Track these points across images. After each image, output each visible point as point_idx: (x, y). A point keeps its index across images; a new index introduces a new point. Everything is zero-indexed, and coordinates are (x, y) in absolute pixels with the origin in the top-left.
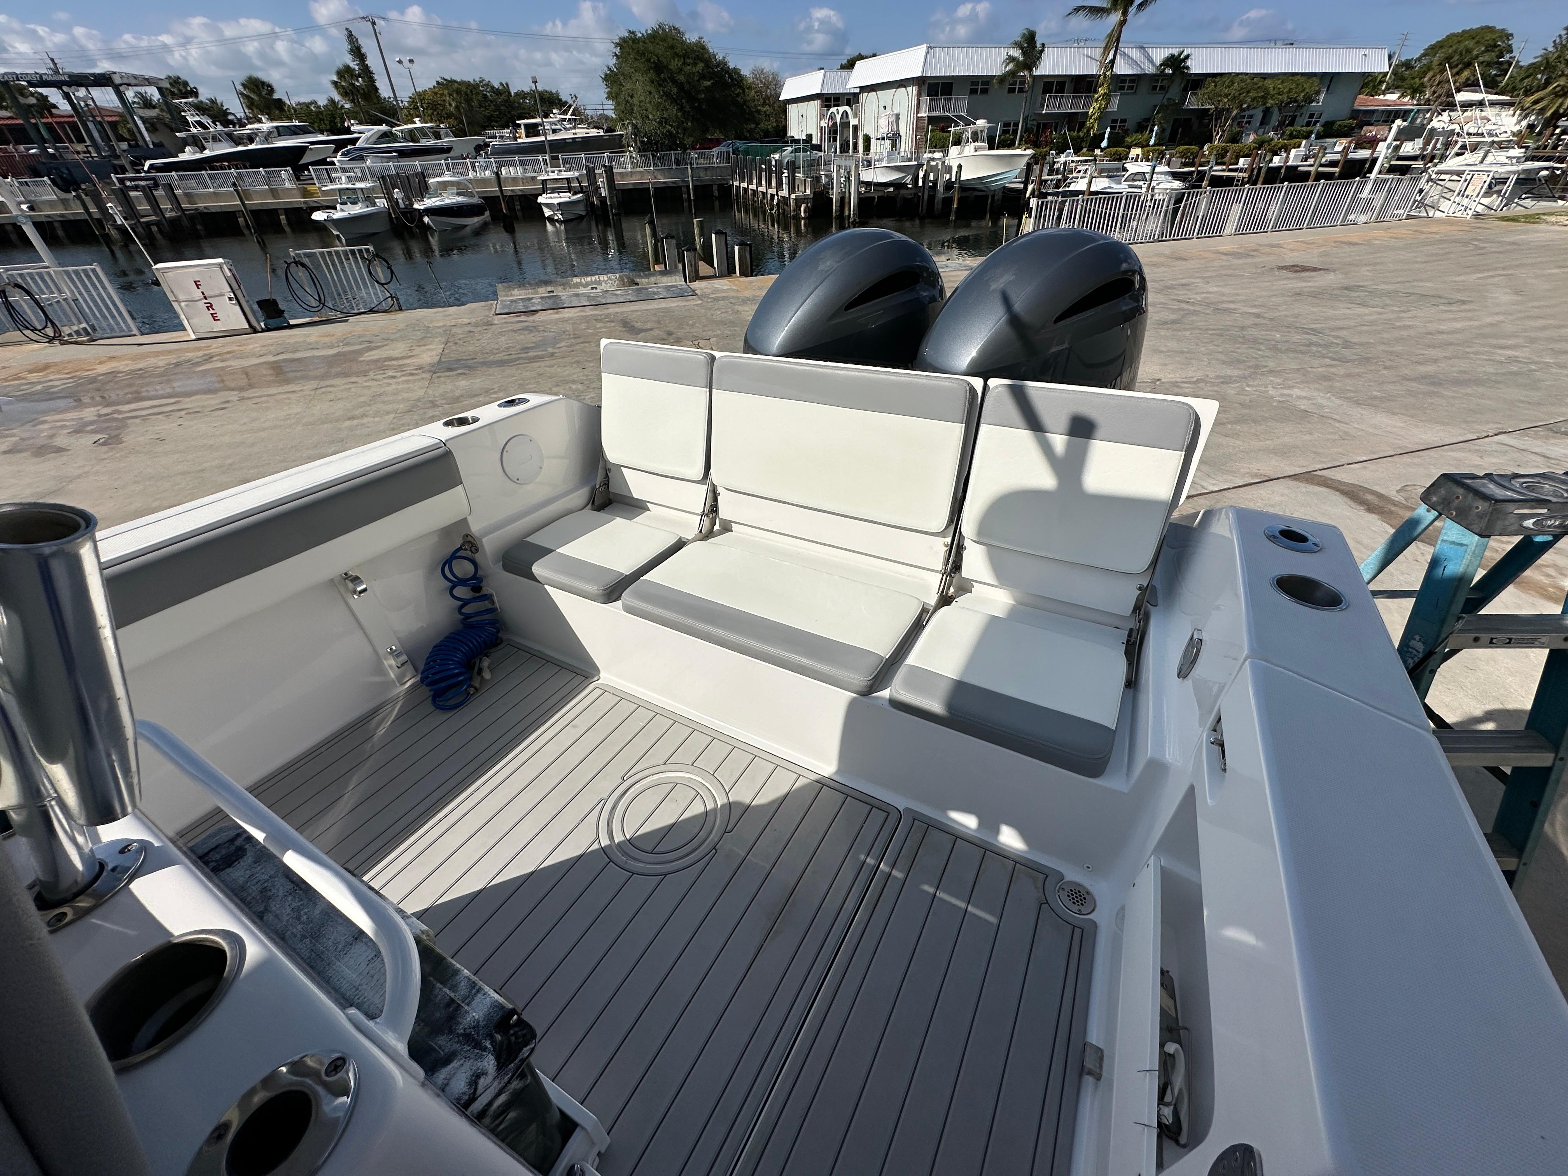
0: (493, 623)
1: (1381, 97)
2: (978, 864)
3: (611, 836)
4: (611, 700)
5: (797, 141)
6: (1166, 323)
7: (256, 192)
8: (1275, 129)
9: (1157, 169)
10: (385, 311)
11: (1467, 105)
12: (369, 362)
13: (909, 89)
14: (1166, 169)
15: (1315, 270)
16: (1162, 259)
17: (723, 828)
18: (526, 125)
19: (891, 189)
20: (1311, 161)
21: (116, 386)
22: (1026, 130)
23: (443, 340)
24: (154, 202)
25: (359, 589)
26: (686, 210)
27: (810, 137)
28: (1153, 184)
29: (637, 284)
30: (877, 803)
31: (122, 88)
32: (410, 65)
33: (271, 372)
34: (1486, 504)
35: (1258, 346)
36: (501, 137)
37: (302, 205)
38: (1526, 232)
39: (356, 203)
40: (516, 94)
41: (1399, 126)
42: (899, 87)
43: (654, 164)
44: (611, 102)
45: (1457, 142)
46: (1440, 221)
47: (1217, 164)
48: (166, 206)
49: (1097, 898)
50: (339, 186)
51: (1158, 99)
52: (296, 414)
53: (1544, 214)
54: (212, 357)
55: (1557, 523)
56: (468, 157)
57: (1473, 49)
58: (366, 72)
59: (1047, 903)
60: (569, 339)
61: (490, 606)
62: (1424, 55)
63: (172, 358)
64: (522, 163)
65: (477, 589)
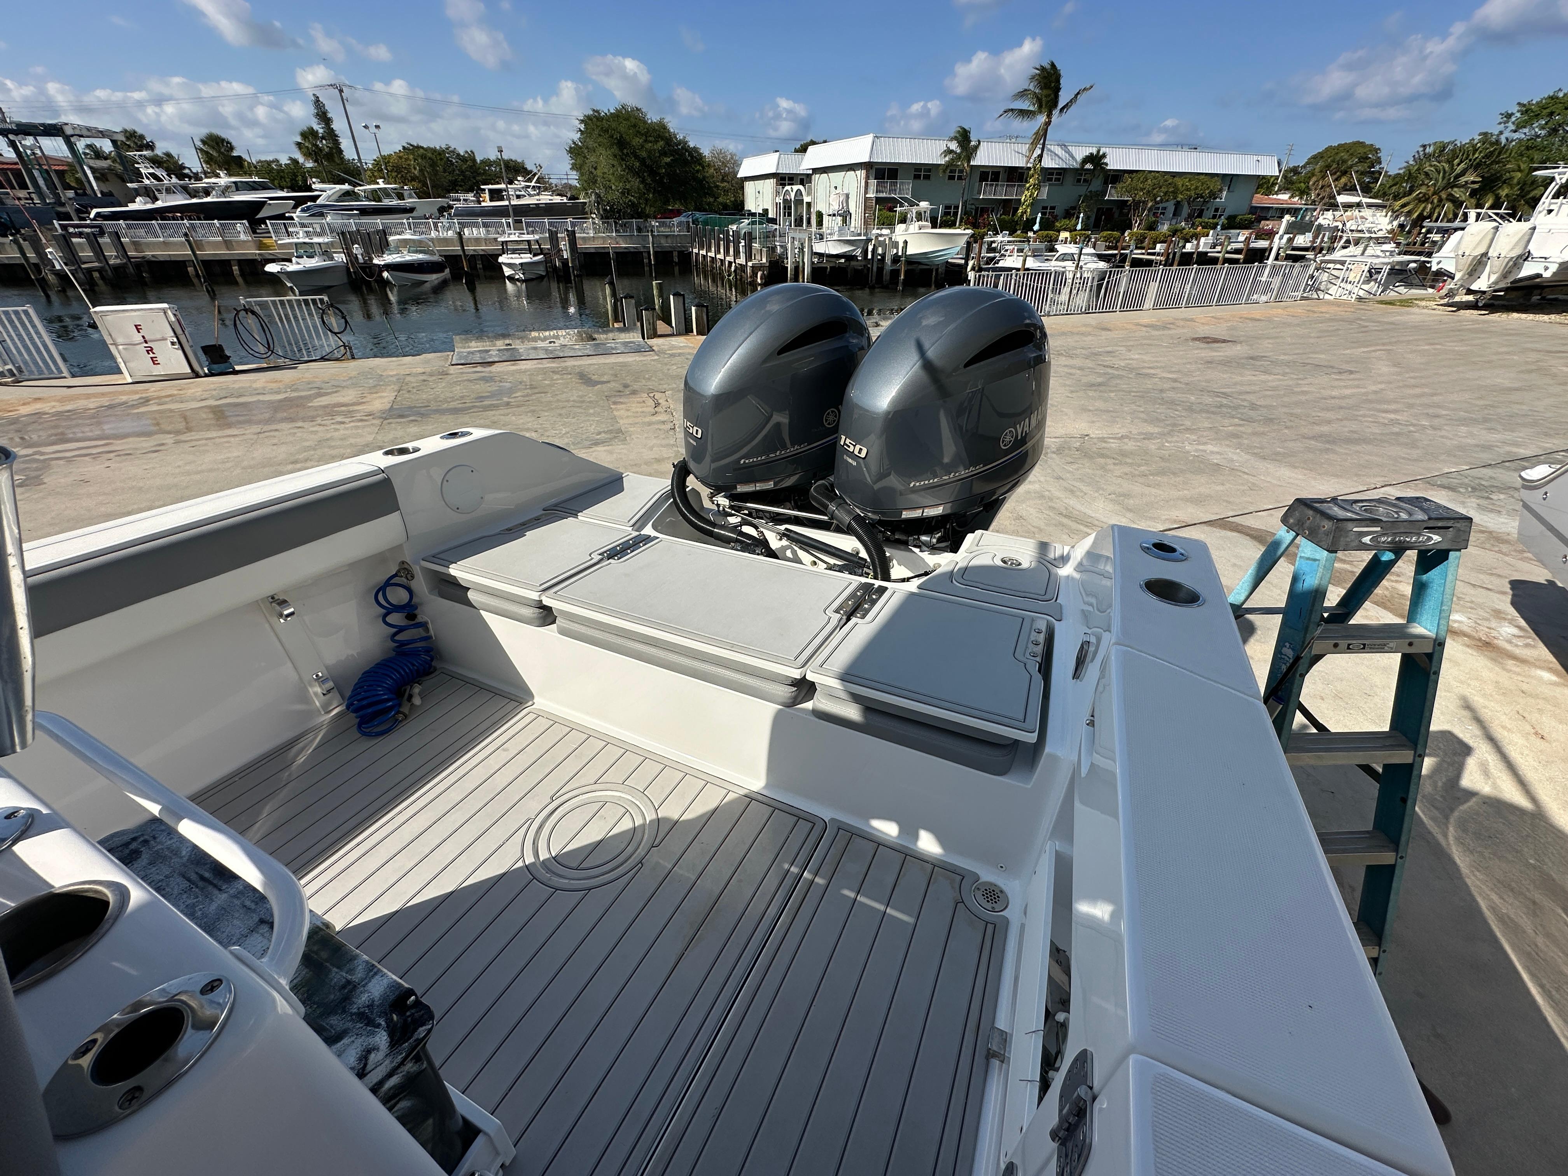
0: (428, 650)
1: (1275, 196)
2: (898, 868)
3: (536, 854)
4: (544, 723)
5: (754, 215)
6: (1093, 385)
7: (209, 242)
8: (1186, 220)
9: (1084, 251)
10: (337, 360)
11: (1348, 206)
12: (316, 408)
13: (858, 172)
14: (1092, 251)
15: (1224, 341)
16: (1089, 329)
17: (651, 842)
18: (490, 190)
19: (843, 261)
20: (1218, 248)
21: (40, 427)
22: (966, 212)
23: (396, 388)
24: (98, 250)
25: (286, 612)
26: (647, 274)
27: (766, 211)
28: (1081, 263)
29: (594, 339)
30: (802, 814)
31: (72, 139)
32: (376, 131)
33: (211, 416)
34: (1331, 523)
35: (1174, 407)
36: (465, 200)
37: (257, 257)
38: (1401, 314)
39: (313, 257)
40: (482, 162)
41: (1288, 221)
42: (848, 170)
43: (616, 231)
44: (575, 172)
45: (1341, 237)
46: (1329, 303)
47: (1137, 248)
48: (111, 253)
49: (1009, 896)
50: (296, 240)
51: (1082, 190)
52: (235, 457)
53: (1416, 299)
54: (148, 401)
55: (1390, 539)
56: (430, 217)
57: (1347, 161)
58: (331, 135)
59: (963, 902)
60: (526, 389)
61: (424, 634)
62: (1308, 163)
63: (105, 401)
64: (485, 225)
65: (411, 617)
